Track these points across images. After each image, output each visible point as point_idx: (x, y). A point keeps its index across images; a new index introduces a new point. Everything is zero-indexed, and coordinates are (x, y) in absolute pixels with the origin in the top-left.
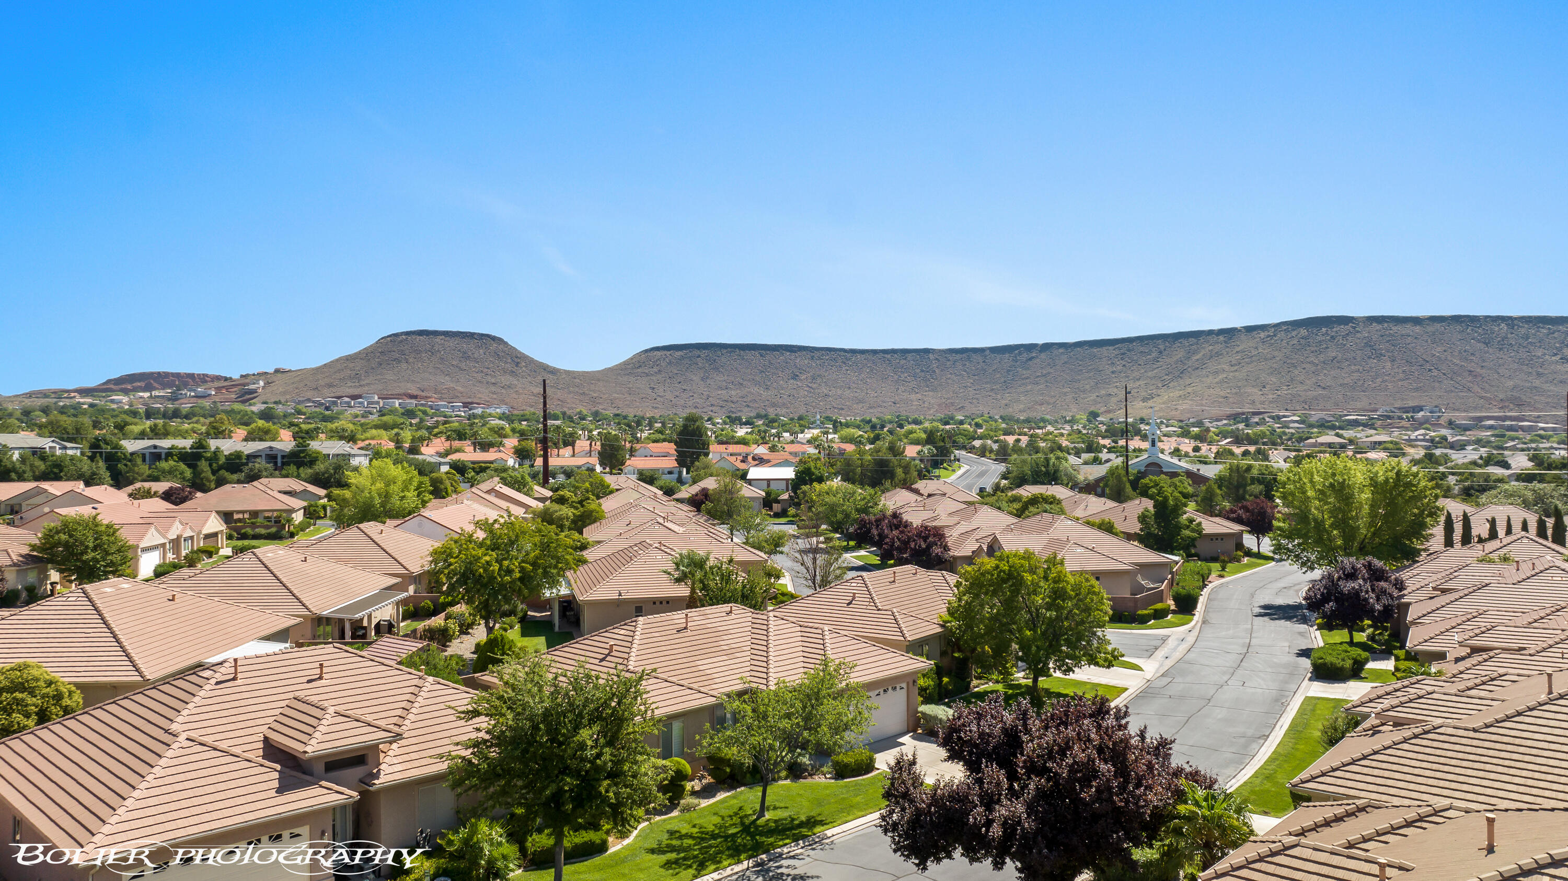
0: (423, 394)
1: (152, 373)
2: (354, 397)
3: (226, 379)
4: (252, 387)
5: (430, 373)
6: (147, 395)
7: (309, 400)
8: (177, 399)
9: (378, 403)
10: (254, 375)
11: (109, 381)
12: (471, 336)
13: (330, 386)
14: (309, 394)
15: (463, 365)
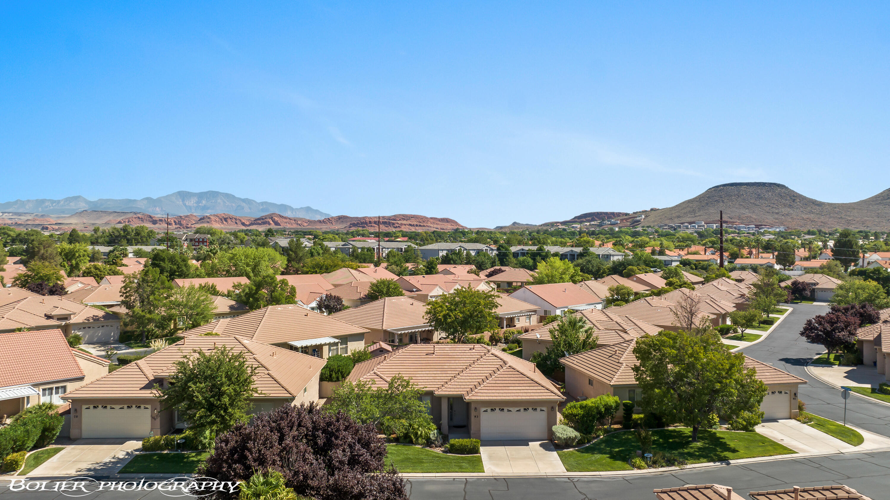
0: (731, 220)
1: (595, 213)
2: (690, 223)
3: (626, 214)
4: (638, 218)
5: (737, 208)
6: (588, 224)
7: (666, 225)
8: (602, 226)
9: (704, 226)
10: (640, 212)
11: (576, 217)
12: (764, 184)
13: (679, 217)
14: (667, 222)
15: (757, 203)
